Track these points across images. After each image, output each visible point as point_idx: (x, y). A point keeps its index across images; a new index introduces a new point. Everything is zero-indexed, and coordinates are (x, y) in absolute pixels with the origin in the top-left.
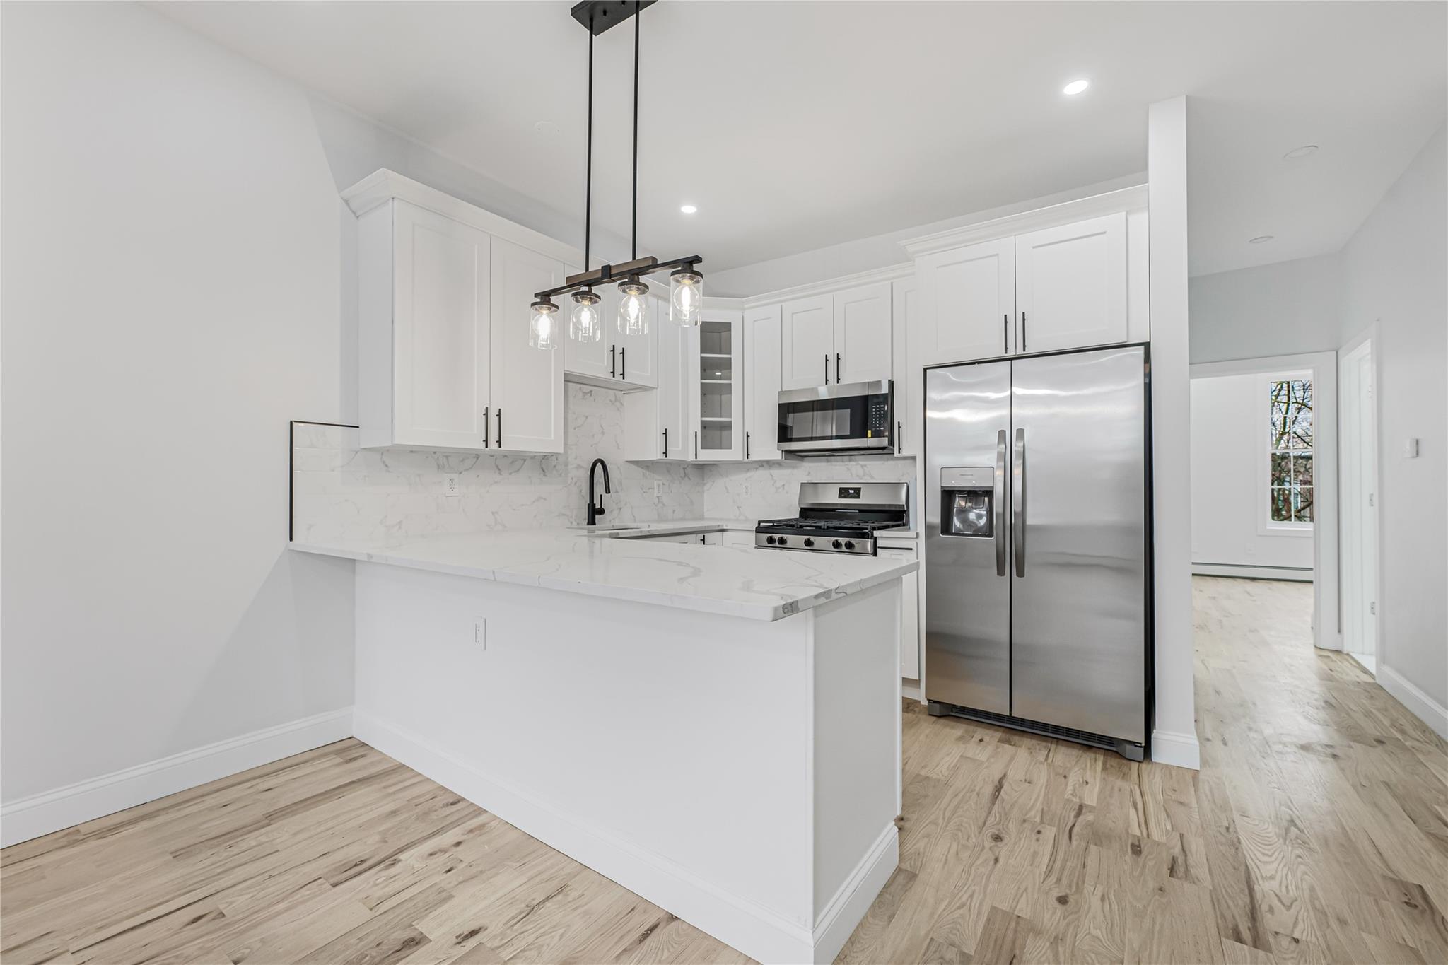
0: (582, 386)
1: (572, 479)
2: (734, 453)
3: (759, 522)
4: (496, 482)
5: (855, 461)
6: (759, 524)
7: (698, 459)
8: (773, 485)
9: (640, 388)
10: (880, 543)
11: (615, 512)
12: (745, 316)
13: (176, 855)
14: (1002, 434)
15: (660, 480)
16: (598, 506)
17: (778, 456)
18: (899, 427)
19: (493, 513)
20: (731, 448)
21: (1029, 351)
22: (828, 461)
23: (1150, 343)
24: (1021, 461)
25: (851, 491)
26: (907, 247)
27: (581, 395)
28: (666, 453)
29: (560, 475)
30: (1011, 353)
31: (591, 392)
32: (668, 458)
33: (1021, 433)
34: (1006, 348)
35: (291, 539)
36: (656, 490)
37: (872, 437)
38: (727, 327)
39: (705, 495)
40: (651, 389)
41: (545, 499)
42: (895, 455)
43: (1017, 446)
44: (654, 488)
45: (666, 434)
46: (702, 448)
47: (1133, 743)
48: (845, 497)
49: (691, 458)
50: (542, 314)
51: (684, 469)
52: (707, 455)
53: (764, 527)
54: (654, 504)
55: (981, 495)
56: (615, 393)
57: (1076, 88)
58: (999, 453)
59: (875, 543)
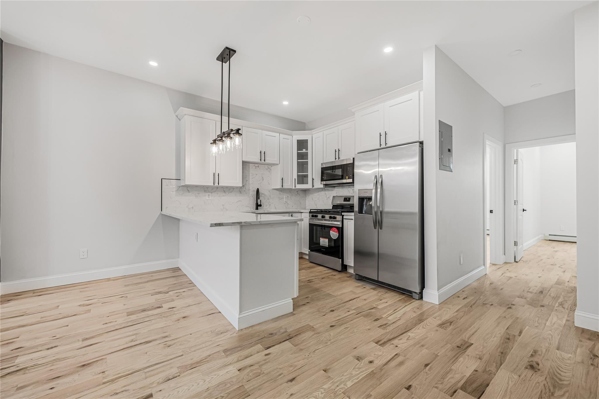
0: (255, 164)
1: (251, 195)
3: (311, 210)
4: (224, 196)
6: (310, 210)
7: (296, 188)
8: (326, 197)
10: (344, 217)
11: (268, 207)
12: (313, 137)
13: (125, 286)
14: (376, 177)
15: (287, 195)
16: (259, 204)
17: (322, 186)
19: (223, 205)
20: (308, 184)
21: (387, 145)
22: (342, 188)
23: (422, 141)
24: (381, 186)
25: (348, 199)
26: (352, 110)
27: (254, 167)
28: (282, 186)
29: (247, 194)
30: (382, 147)
31: (258, 166)
32: (284, 187)
34: (380, 145)
35: (162, 211)
36: (285, 199)
37: (348, 179)
38: (306, 141)
39: (306, 200)
40: (277, 164)
41: (241, 201)
43: (380, 181)
44: (284, 198)
45: (282, 179)
46: (297, 184)
47: (415, 293)
48: (345, 201)
49: (294, 188)
50: (214, 146)
51: (297, 191)
52: (299, 186)
53: (312, 211)
54: (284, 203)
56: (268, 166)
57: (388, 50)
58: (374, 184)
59: (343, 217)
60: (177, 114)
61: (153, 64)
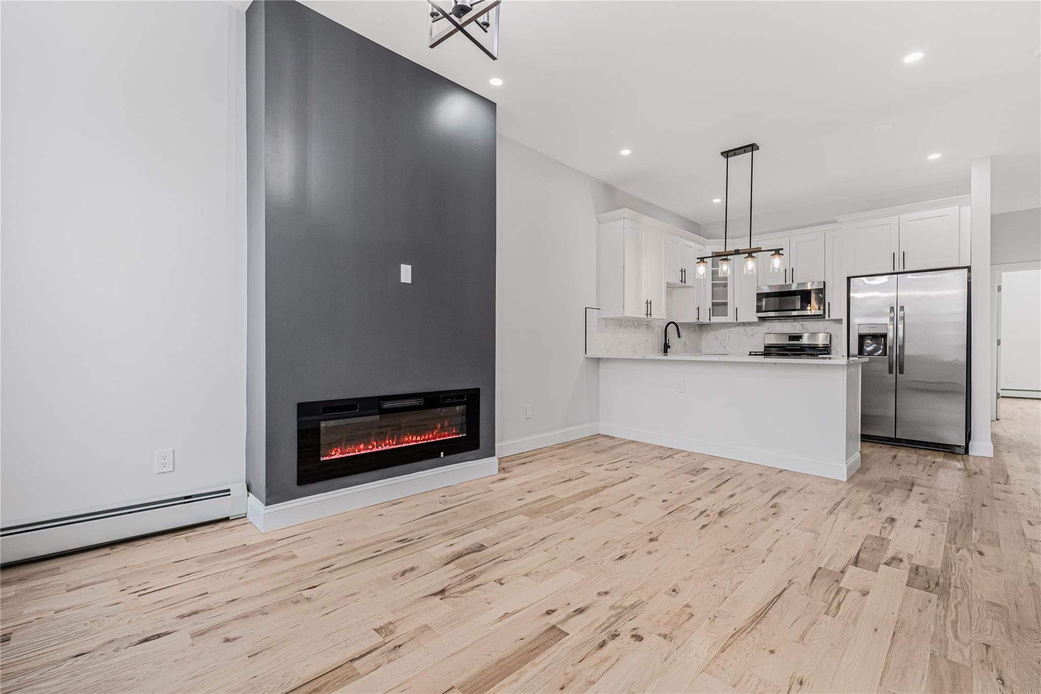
2: (730, 318)
5: (797, 322)
7: (711, 321)
8: (746, 335)
9: (691, 287)
14: (892, 309)
16: (668, 345)
17: (755, 320)
18: (829, 305)
20: (728, 316)
21: (906, 270)
22: (780, 322)
23: (970, 266)
24: (903, 321)
25: (796, 337)
30: (897, 270)
32: (700, 321)
33: (902, 308)
34: (894, 268)
39: (702, 340)
40: (694, 288)
42: (826, 319)
43: (900, 314)
45: (698, 309)
46: (713, 316)
47: (960, 446)
48: (791, 340)
49: (708, 321)
50: (701, 265)
51: (694, 327)
52: (715, 319)
55: (879, 337)
57: (934, 157)
58: (890, 318)
60: (598, 216)
61: (626, 152)
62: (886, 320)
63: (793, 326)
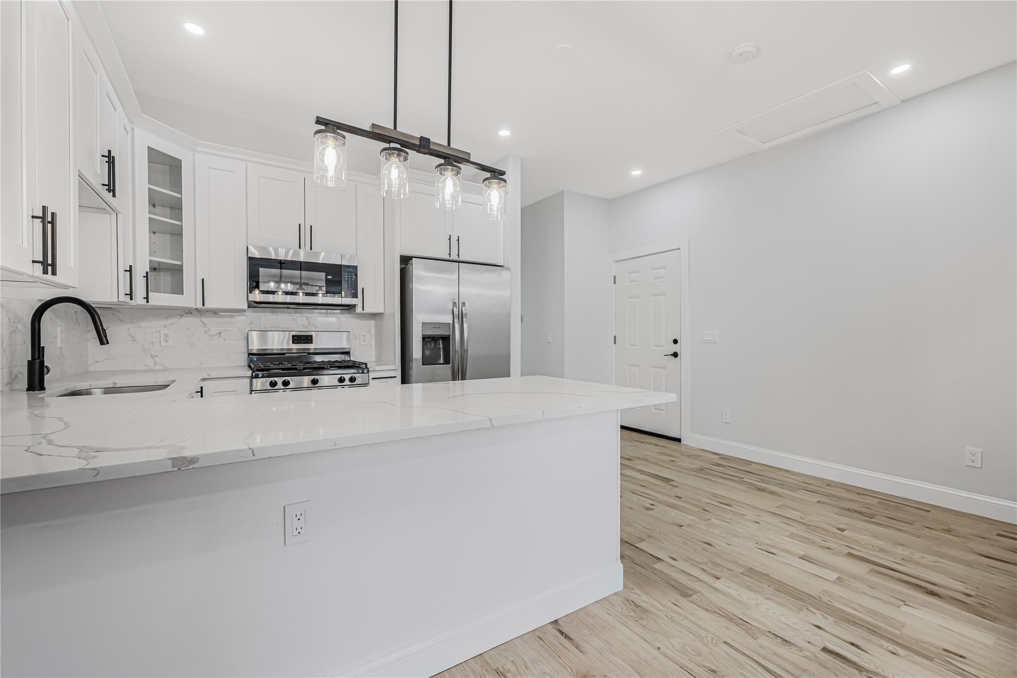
62: (448, 319)
63: (294, 320)
